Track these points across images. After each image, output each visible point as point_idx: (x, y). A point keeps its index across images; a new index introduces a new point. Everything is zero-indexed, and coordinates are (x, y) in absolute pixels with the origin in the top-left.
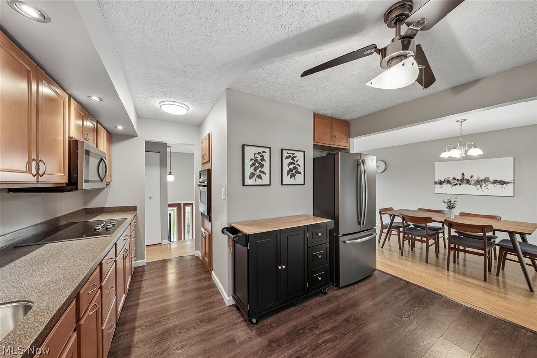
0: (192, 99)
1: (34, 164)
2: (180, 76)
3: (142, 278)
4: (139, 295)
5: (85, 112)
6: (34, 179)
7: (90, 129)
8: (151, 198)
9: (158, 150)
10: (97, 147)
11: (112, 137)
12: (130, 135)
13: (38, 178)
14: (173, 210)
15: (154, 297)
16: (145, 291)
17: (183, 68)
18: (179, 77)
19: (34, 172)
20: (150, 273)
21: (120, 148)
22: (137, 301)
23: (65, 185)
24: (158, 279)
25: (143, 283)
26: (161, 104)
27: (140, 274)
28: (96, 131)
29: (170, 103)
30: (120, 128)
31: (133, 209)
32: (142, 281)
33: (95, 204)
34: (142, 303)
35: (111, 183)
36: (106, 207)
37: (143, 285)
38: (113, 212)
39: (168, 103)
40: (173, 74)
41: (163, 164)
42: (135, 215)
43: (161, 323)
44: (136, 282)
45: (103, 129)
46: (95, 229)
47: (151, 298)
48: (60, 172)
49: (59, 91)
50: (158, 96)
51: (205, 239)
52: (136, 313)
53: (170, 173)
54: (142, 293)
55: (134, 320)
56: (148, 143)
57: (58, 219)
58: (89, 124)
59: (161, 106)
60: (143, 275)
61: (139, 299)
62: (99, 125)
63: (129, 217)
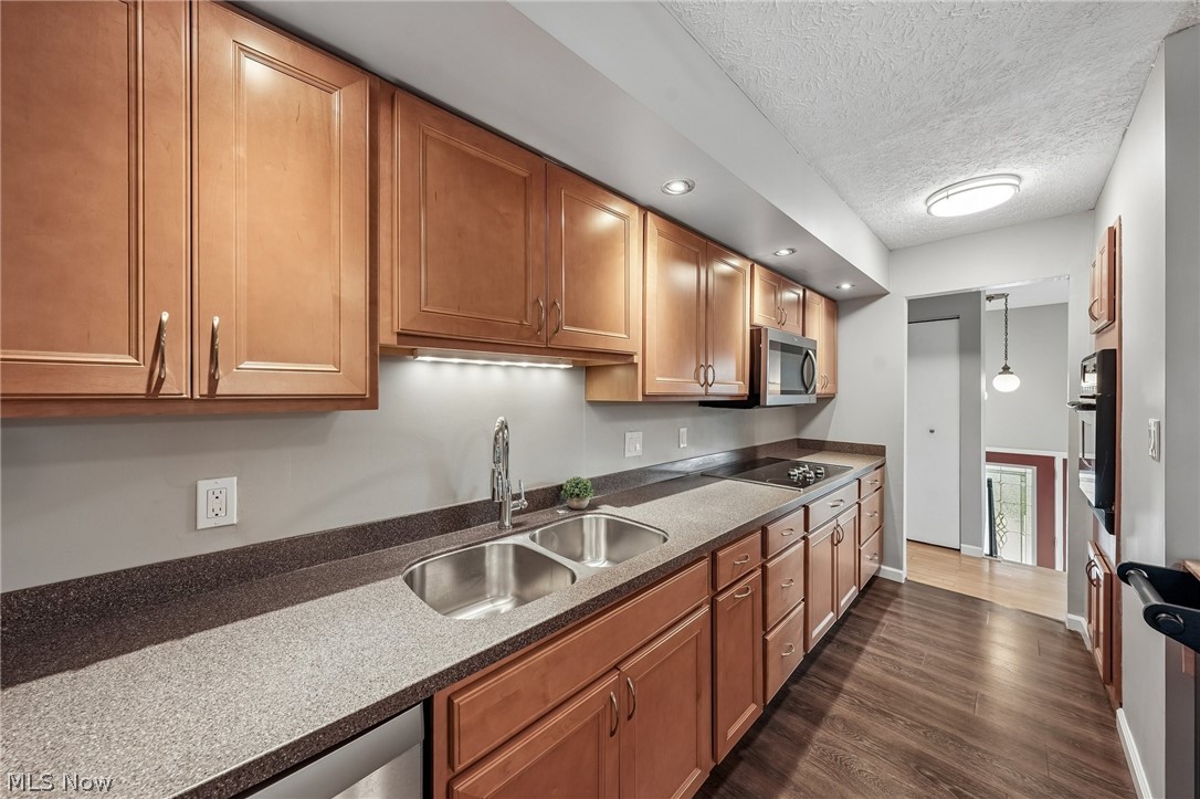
0: (1019, 149)
1: (702, 371)
2: (949, 116)
3: (888, 605)
4: (870, 635)
5: (781, 277)
6: (702, 391)
7: (790, 303)
8: (932, 431)
9: (955, 314)
10: (804, 334)
11: (838, 308)
12: (870, 295)
13: (706, 389)
14: (1024, 475)
15: (897, 659)
16: (882, 635)
17: (950, 94)
18: (944, 121)
19: (702, 381)
20: (919, 608)
21: (852, 325)
22: (861, 645)
23: (746, 398)
24: (951, 636)
25: (886, 616)
26: (929, 204)
27: (886, 595)
28: (803, 304)
29: (950, 192)
30: (846, 286)
31: (877, 451)
32: (884, 611)
33: (811, 433)
34: (869, 653)
35: (838, 396)
36: (828, 440)
37: (883, 621)
38: (839, 451)
39: (945, 194)
40: (929, 124)
41: (970, 346)
42: (878, 462)
43: (894, 722)
44: (871, 606)
45: (817, 298)
46: (789, 475)
47: (890, 656)
48: (737, 380)
49: (736, 262)
50: (915, 190)
51: (1098, 586)
52: (851, 666)
53: (1006, 369)
54: (875, 634)
55: (845, 674)
56: (914, 304)
57: (755, 449)
58: (790, 295)
59: (929, 207)
60: (890, 600)
61: (866, 642)
62: (808, 293)
63: (858, 466)
